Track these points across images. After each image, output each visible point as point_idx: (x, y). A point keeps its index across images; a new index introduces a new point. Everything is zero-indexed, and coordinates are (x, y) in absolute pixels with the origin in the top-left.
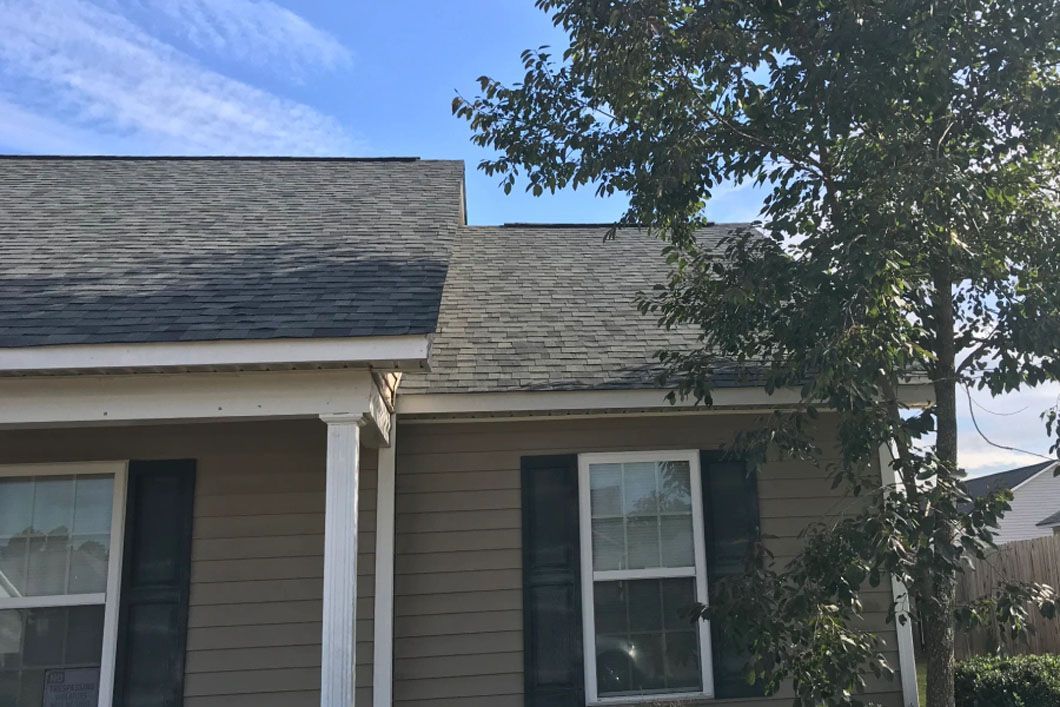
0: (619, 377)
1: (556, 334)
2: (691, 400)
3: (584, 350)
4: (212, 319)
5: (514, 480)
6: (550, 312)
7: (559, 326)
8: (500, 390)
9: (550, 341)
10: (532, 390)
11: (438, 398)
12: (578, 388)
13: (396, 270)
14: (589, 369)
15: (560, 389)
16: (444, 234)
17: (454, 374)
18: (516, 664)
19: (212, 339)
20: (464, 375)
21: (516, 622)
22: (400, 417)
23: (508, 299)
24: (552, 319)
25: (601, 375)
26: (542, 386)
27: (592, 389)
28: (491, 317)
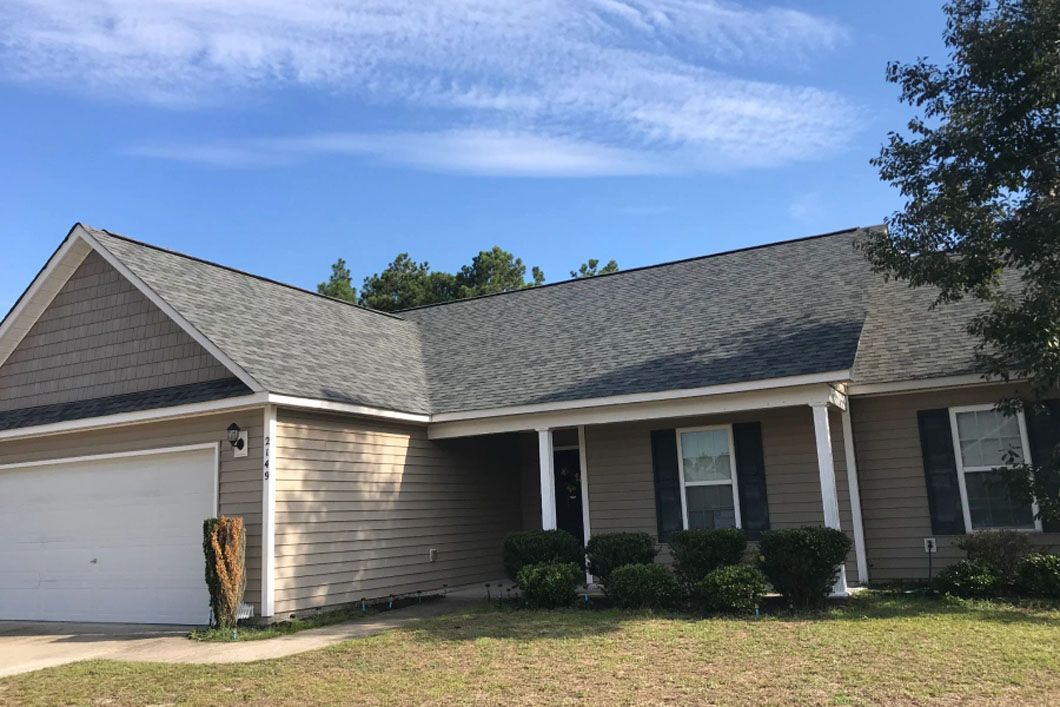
0: (965, 367)
1: (936, 340)
2: (999, 377)
3: (951, 350)
4: (759, 368)
5: (914, 423)
6: (938, 325)
7: (939, 334)
8: (900, 379)
9: (932, 346)
10: (915, 378)
11: (869, 386)
12: (940, 375)
13: (838, 329)
14: (951, 362)
15: (930, 376)
16: (864, 297)
17: (876, 372)
18: (925, 512)
19: (761, 378)
20: (881, 372)
21: (924, 493)
22: (850, 396)
23: (913, 318)
24: (936, 329)
25: (957, 366)
26: (921, 376)
27: (949, 375)
28: (901, 332)
